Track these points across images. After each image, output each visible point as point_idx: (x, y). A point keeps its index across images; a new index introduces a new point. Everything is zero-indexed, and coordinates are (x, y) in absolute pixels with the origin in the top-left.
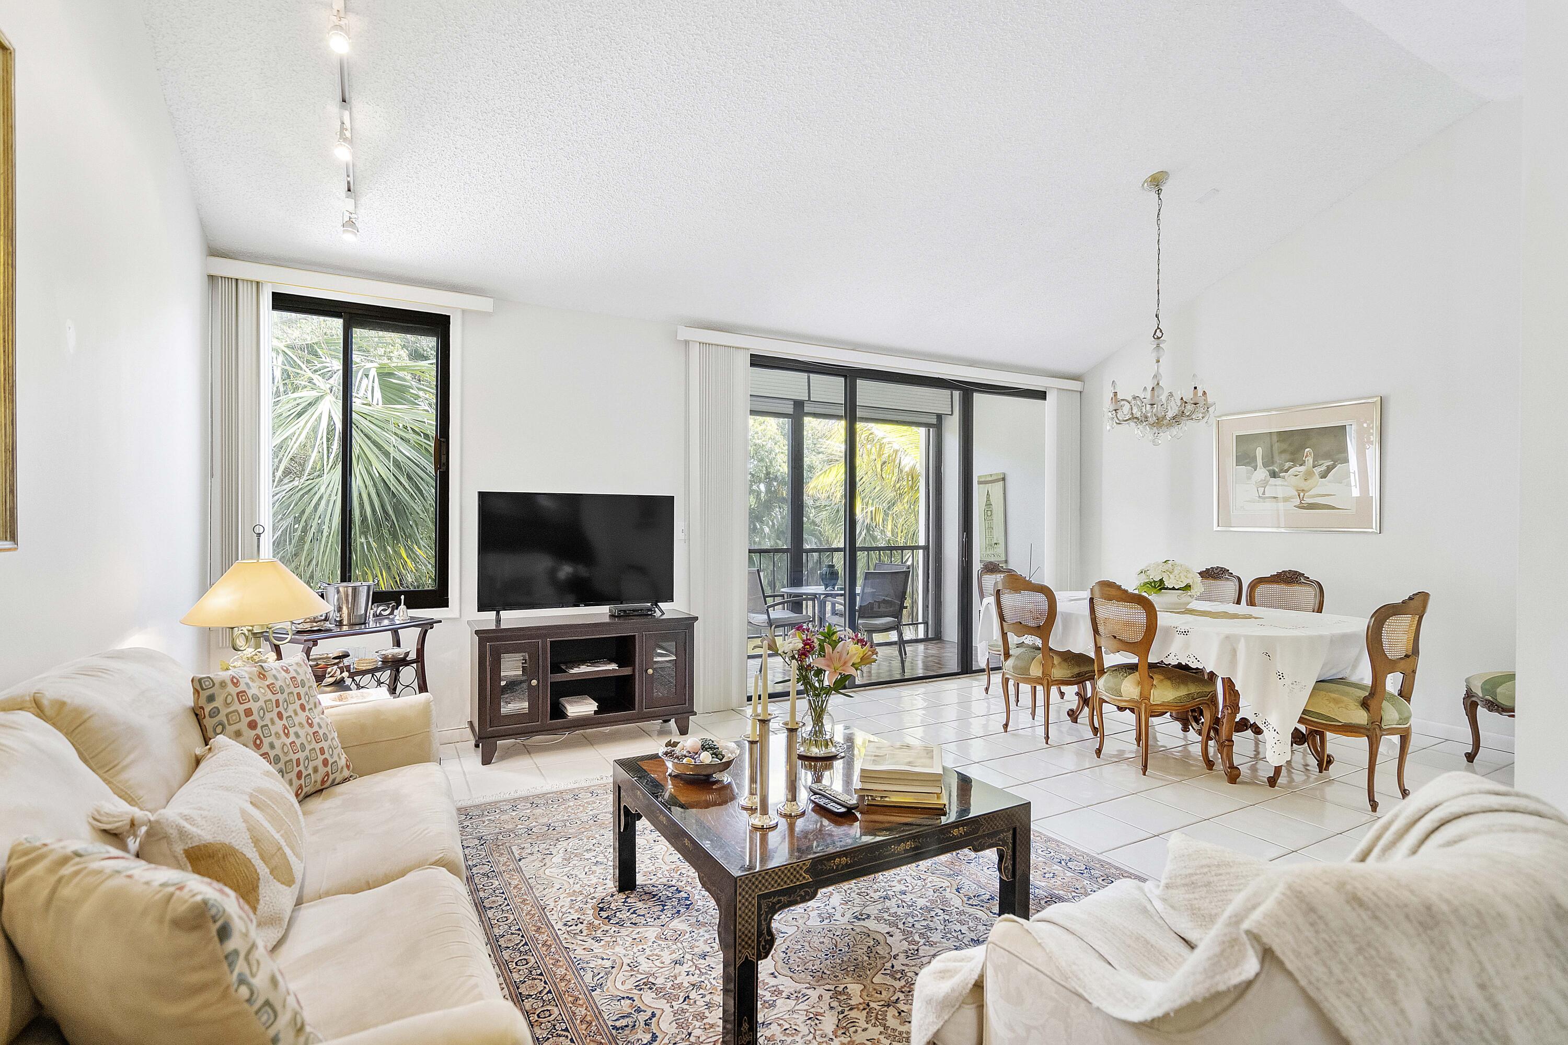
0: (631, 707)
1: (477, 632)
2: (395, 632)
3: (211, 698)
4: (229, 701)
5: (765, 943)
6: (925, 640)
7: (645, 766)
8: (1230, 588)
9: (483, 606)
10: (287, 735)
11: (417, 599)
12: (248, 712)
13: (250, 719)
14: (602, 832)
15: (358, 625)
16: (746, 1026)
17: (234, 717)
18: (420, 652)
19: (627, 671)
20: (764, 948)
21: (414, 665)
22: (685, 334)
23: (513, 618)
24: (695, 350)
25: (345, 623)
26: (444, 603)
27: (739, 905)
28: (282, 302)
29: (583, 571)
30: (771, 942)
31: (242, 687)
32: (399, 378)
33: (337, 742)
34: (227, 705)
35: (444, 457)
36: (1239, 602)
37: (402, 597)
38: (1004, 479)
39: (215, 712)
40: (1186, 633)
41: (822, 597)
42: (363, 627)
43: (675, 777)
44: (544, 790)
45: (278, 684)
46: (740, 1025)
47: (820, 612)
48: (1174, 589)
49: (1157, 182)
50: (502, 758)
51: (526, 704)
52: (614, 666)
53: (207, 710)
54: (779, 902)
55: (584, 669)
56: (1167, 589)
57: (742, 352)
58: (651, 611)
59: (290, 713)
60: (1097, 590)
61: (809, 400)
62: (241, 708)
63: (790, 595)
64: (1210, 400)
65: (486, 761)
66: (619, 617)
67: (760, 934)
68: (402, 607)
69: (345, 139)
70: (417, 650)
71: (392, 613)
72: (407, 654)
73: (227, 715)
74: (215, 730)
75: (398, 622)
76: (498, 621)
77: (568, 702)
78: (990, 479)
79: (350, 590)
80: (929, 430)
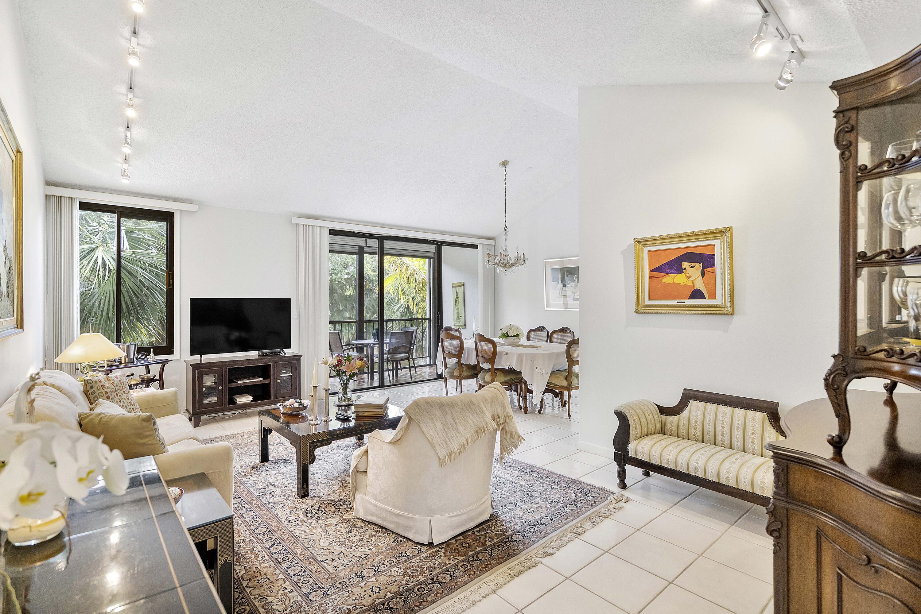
0: (270, 397)
1: (191, 365)
2: (147, 367)
3: (92, 387)
4: (99, 388)
5: (312, 459)
6: (430, 365)
7: (272, 411)
8: (544, 335)
9: (192, 353)
10: (120, 402)
11: (159, 351)
12: (106, 393)
13: (107, 395)
14: (254, 446)
15: (130, 363)
16: (305, 486)
17: (101, 395)
18: (161, 375)
19: (267, 381)
20: (312, 460)
21: (158, 382)
22: (296, 221)
23: (208, 358)
24: (301, 228)
25: (123, 362)
26: (172, 352)
27: (302, 445)
28: (84, 206)
29: (244, 335)
30: (314, 459)
31: (103, 384)
32: (137, 234)
33: (138, 407)
34: (98, 390)
35: (171, 281)
36: (547, 341)
37: (152, 349)
38: (463, 285)
39: (94, 393)
40: (507, 354)
41: (372, 345)
42: (132, 364)
43: (283, 414)
44: (226, 434)
45: (115, 382)
46: (303, 486)
47: (371, 352)
48: (511, 336)
49: (505, 164)
50: (204, 424)
51: (216, 399)
52: (261, 379)
53: (90, 392)
54: (317, 445)
55: (245, 381)
56: (509, 336)
57: (325, 229)
58: (279, 353)
59: (120, 394)
60: (477, 337)
61: (366, 246)
62: (103, 391)
63: (357, 344)
64: (525, 257)
65: (196, 425)
66: (263, 356)
67: (310, 455)
68: (152, 354)
69: (128, 144)
70: (160, 375)
71: (146, 357)
72: (155, 376)
73: (98, 394)
74: (94, 399)
75: (149, 361)
76: (201, 360)
77: (238, 397)
78: (457, 285)
79: (126, 347)
80: (430, 260)
